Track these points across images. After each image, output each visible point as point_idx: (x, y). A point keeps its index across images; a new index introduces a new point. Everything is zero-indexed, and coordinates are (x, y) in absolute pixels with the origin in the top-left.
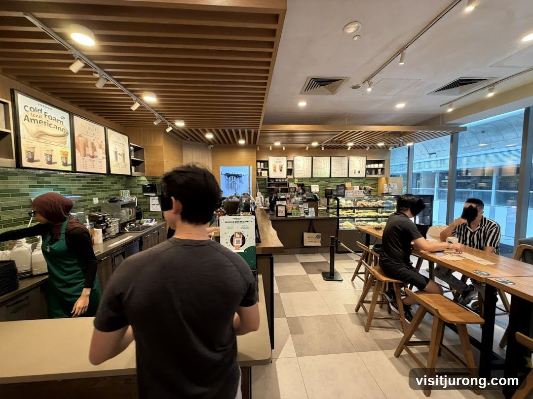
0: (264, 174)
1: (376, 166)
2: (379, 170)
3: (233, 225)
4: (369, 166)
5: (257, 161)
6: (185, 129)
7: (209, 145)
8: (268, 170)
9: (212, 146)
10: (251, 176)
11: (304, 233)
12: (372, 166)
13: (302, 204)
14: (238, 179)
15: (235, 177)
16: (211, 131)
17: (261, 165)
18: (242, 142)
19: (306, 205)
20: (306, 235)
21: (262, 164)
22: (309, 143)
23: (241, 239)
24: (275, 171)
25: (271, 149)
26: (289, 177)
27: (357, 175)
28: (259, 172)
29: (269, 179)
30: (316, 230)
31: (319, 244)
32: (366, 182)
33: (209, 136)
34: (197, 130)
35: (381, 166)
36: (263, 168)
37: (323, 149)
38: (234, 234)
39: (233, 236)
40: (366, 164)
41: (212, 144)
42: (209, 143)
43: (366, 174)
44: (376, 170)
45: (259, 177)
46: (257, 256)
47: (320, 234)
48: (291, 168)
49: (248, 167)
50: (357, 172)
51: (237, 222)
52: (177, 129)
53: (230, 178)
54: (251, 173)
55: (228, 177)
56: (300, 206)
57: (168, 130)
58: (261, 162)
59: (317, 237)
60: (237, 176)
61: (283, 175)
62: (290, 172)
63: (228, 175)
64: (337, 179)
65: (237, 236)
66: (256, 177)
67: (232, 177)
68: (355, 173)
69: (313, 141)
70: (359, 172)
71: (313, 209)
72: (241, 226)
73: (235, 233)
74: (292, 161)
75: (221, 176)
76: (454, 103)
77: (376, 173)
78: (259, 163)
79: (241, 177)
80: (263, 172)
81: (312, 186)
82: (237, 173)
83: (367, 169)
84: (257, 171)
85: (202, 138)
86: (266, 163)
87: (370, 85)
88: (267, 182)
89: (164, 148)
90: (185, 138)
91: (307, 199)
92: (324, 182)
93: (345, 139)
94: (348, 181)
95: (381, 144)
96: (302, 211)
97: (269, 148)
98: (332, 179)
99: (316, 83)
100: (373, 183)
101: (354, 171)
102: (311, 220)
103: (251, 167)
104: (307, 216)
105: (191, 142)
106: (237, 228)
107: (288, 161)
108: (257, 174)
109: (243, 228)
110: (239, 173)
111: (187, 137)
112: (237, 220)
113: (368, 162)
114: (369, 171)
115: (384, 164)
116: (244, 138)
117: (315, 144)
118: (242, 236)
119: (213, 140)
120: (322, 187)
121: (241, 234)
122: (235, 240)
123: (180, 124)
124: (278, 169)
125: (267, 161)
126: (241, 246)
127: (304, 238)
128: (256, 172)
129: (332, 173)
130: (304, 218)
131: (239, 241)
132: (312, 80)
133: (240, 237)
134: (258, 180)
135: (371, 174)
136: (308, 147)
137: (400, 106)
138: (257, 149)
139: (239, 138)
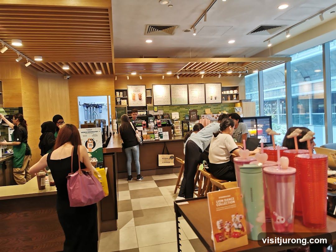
0: (124, 102)
1: (232, 92)
2: (235, 96)
3: (86, 135)
4: (225, 93)
5: (116, 91)
6: (42, 63)
7: (65, 75)
8: (127, 99)
9: (68, 77)
10: (110, 106)
11: (159, 155)
12: (228, 92)
13: (157, 129)
14: (98, 109)
15: (95, 108)
16: (67, 64)
17: (120, 95)
18: (99, 73)
19: (160, 130)
20: (160, 156)
21: (121, 93)
22: (164, 72)
23: (92, 143)
24: (134, 99)
25: (128, 79)
26: (149, 105)
27: (214, 101)
28: (118, 100)
29: (129, 108)
30: (169, 152)
31: (173, 164)
32: (224, 108)
33: (66, 68)
34: (54, 64)
35: (236, 92)
36: (122, 97)
37: (178, 77)
38: (87, 140)
39: (87, 141)
40: (222, 91)
41: (68, 75)
42: (65, 73)
43: (222, 100)
44: (232, 96)
45: (119, 106)
46: (104, 154)
47: (173, 155)
48: (150, 96)
49: (106, 97)
50: (213, 98)
51: (89, 132)
52: (34, 63)
53: (89, 108)
54: (110, 103)
55: (87, 108)
56: (155, 130)
57: (27, 65)
58: (120, 91)
59: (171, 158)
60: (97, 106)
61: (143, 103)
62: (149, 100)
63: (87, 106)
64: (195, 106)
65: (90, 141)
66: (115, 106)
67: (92, 108)
68: (211, 99)
69: (168, 71)
70: (216, 98)
71: (167, 133)
72: (92, 134)
73: (89, 139)
74: (151, 89)
75: (80, 107)
76: (271, 40)
77: (232, 99)
78: (118, 93)
79: (101, 107)
80: (122, 101)
81: (172, 113)
82: (96, 103)
83: (222, 95)
84: (116, 100)
85: (58, 70)
86: (125, 92)
87: (195, 31)
88: (127, 111)
89: (21, 80)
90: (41, 70)
91: (162, 124)
92: (184, 109)
93: (195, 68)
94: (207, 107)
95: (230, 72)
96: (156, 135)
97: (127, 78)
98: (191, 106)
99: (154, 28)
100: (230, 109)
101: (210, 98)
102: (165, 142)
103: (109, 97)
104: (161, 140)
105: (47, 73)
106: (90, 136)
107: (146, 90)
108: (117, 103)
109: (94, 135)
110: (99, 103)
111: (43, 69)
112: (90, 131)
113: (223, 89)
114: (225, 97)
115: (238, 90)
116: (100, 69)
117: (169, 73)
118: (93, 142)
119: (69, 71)
120: (182, 114)
121: (93, 140)
122: (88, 144)
123: (38, 59)
124: (137, 98)
125: (126, 91)
126: (93, 148)
127: (159, 159)
128: (115, 102)
129: (190, 100)
130: (158, 141)
131: (91, 144)
132: (150, 27)
133: (92, 142)
134: (117, 109)
135: (227, 99)
136: (164, 77)
137: (232, 42)
138: (115, 78)
139: (95, 69)
